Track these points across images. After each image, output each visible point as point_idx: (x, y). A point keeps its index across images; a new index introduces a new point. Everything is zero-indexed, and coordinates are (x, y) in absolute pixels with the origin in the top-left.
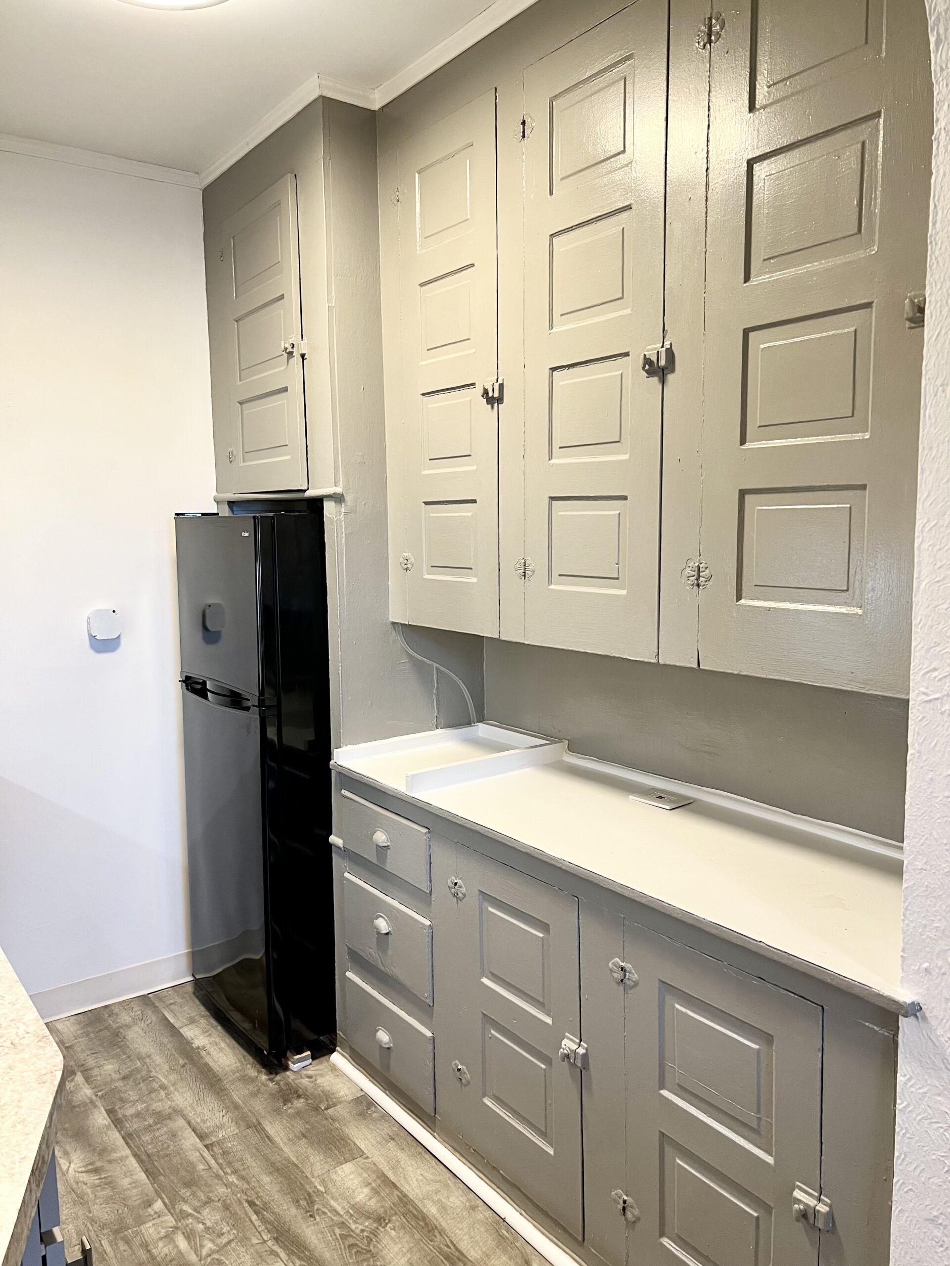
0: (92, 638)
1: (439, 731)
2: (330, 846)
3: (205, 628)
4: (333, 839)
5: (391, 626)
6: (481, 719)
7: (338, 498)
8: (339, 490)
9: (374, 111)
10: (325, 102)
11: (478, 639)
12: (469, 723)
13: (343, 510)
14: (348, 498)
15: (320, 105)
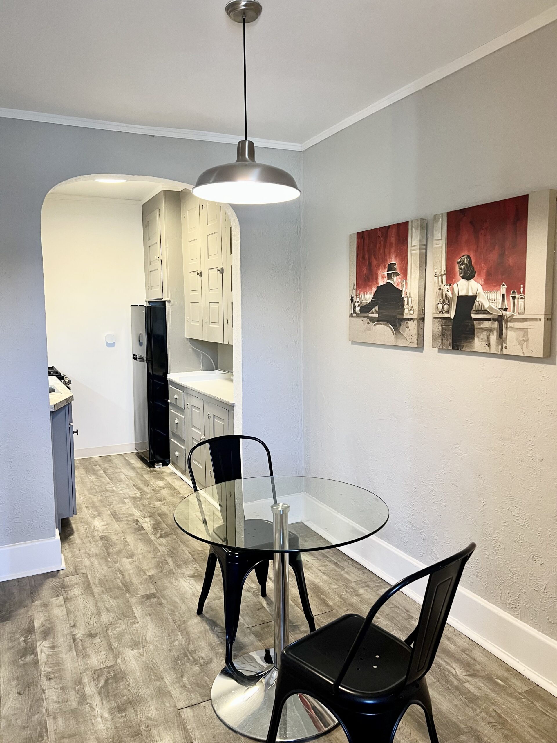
0: (107, 342)
1: (203, 371)
2: (168, 403)
3: (139, 341)
4: (169, 401)
5: (186, 339)
6: (217, 369)
7: (169, 301)
8: (169, 299)
9: (180, 192)
10: (165, 191)
11: (217, 344)
12: (214, 370)
13: (170, 305)
14: (172, 301)
15: (163, 192)
